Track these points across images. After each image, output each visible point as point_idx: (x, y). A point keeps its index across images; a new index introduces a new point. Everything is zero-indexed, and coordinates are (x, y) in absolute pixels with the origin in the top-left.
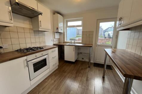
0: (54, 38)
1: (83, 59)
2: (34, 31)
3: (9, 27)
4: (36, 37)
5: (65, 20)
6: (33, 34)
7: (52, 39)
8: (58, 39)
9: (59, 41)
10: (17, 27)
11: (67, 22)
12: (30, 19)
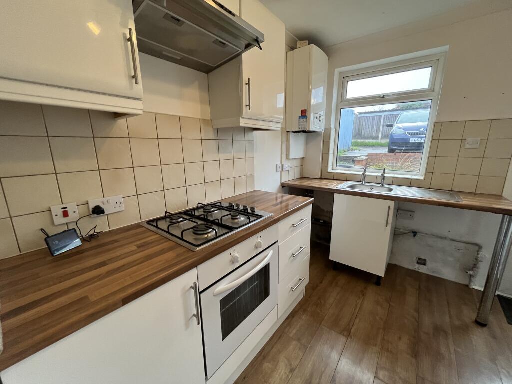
0: (284, 157)
1: (422, 262)
2: (218, 130)
3: (130, 119)
4: (222, 157)
5: (337, 71)
6: (214, 143)
7: (279, 163)
8: (298, 163)
9: (302, 171)
10: (156, 114)
11: (345, 79)
12: (205, 75)
